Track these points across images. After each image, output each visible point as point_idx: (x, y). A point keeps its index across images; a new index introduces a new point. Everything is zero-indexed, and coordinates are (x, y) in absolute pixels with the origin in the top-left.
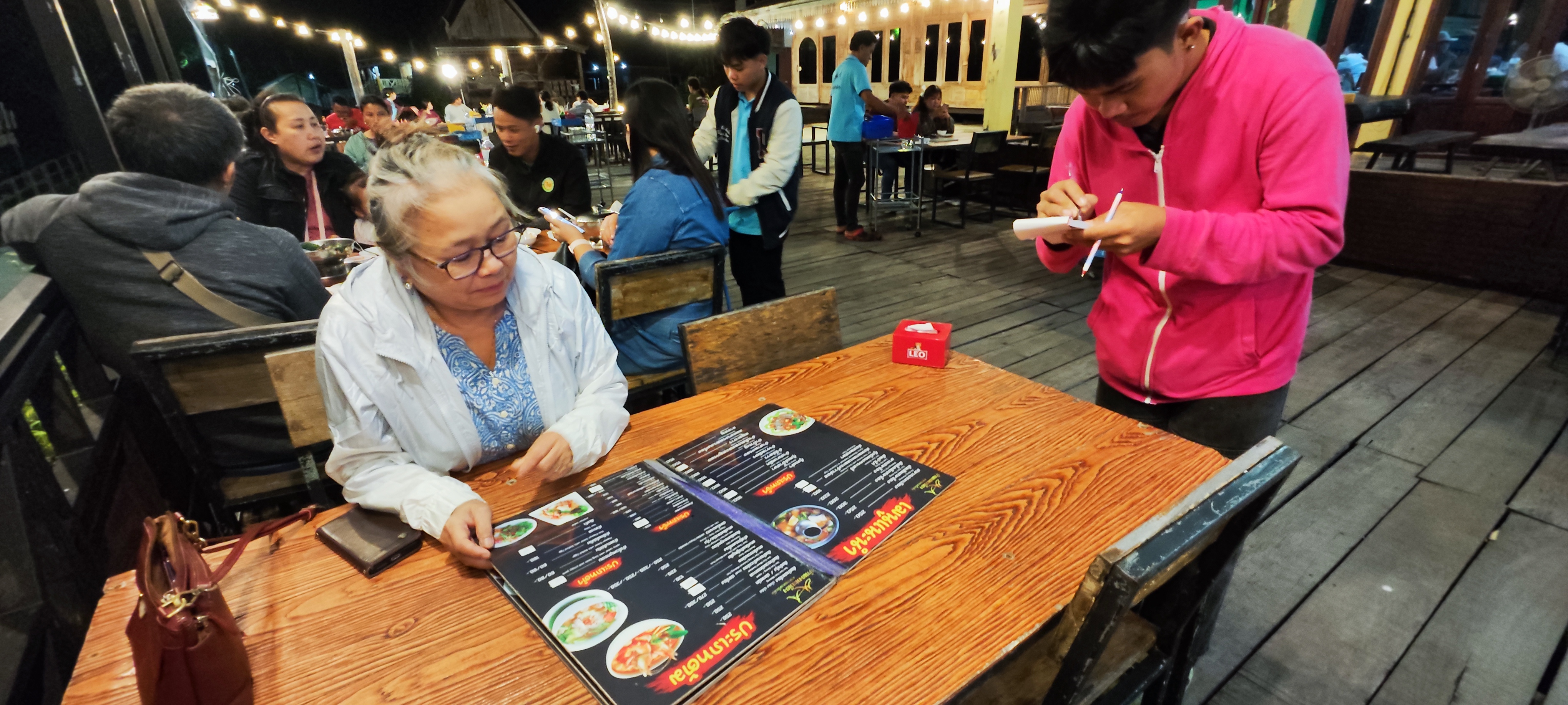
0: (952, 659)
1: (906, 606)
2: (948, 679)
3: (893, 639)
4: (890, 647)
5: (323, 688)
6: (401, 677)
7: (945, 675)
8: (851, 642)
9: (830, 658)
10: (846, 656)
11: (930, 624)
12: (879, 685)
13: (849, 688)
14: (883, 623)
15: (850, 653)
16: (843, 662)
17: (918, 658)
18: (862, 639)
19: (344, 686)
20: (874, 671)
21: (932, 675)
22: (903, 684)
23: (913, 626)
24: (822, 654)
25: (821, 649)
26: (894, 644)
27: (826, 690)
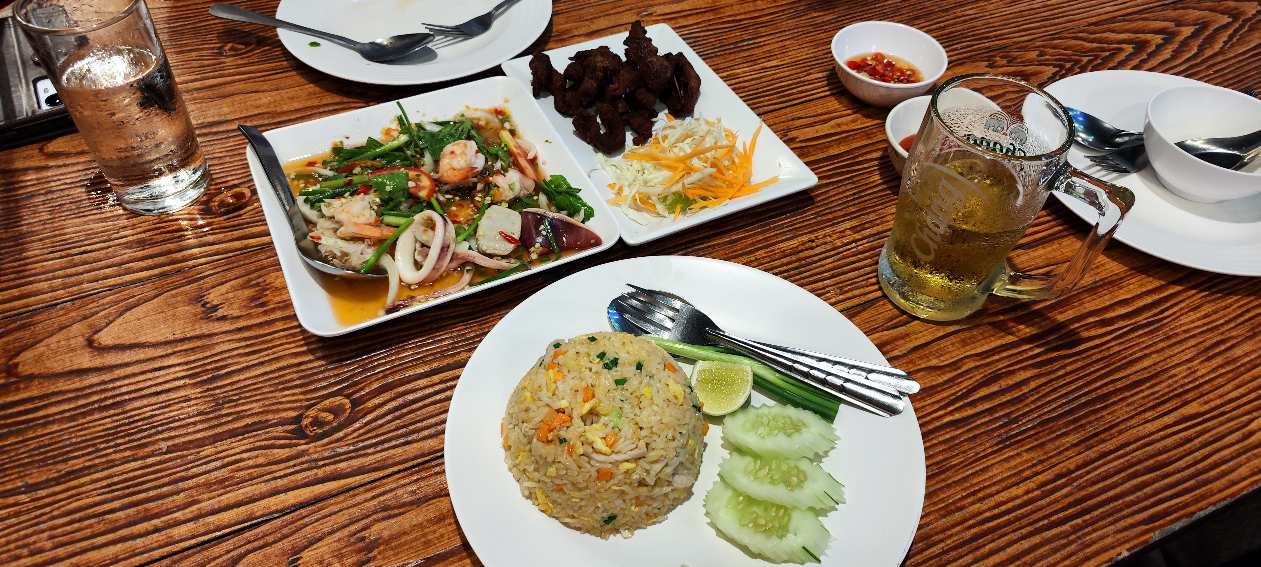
0: (1238, 435)
1: (1141, 319)
2: (1232, 470)
3: (1118, 376)
4: (1111, 388)
5: (107, 277)
6: (234, 283)
7: (1224, 461)
8: (1034, 366)
9: (994, 388)
10: (1025, 390)
11: (1190, 360)
12: (1091, 454)
13: (1032, 449)
14: (1097, 342)
15: (1033, 385)
16: (1019, 399)
17: (1168, 420)
18: (1056, 365)
19: (140, 281)
20: (1083, 426)
21: (1198, 455)
22: (1140, 462)
23: (1155, 358)
24: (978, 376)
25: (977, 368)
26: (1119, 385)
27: (988, 445)
